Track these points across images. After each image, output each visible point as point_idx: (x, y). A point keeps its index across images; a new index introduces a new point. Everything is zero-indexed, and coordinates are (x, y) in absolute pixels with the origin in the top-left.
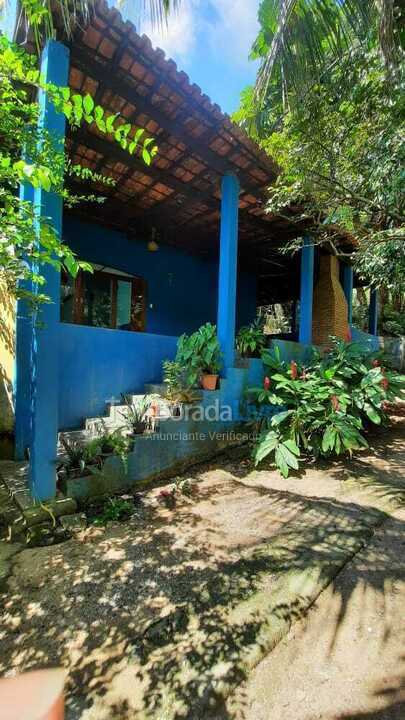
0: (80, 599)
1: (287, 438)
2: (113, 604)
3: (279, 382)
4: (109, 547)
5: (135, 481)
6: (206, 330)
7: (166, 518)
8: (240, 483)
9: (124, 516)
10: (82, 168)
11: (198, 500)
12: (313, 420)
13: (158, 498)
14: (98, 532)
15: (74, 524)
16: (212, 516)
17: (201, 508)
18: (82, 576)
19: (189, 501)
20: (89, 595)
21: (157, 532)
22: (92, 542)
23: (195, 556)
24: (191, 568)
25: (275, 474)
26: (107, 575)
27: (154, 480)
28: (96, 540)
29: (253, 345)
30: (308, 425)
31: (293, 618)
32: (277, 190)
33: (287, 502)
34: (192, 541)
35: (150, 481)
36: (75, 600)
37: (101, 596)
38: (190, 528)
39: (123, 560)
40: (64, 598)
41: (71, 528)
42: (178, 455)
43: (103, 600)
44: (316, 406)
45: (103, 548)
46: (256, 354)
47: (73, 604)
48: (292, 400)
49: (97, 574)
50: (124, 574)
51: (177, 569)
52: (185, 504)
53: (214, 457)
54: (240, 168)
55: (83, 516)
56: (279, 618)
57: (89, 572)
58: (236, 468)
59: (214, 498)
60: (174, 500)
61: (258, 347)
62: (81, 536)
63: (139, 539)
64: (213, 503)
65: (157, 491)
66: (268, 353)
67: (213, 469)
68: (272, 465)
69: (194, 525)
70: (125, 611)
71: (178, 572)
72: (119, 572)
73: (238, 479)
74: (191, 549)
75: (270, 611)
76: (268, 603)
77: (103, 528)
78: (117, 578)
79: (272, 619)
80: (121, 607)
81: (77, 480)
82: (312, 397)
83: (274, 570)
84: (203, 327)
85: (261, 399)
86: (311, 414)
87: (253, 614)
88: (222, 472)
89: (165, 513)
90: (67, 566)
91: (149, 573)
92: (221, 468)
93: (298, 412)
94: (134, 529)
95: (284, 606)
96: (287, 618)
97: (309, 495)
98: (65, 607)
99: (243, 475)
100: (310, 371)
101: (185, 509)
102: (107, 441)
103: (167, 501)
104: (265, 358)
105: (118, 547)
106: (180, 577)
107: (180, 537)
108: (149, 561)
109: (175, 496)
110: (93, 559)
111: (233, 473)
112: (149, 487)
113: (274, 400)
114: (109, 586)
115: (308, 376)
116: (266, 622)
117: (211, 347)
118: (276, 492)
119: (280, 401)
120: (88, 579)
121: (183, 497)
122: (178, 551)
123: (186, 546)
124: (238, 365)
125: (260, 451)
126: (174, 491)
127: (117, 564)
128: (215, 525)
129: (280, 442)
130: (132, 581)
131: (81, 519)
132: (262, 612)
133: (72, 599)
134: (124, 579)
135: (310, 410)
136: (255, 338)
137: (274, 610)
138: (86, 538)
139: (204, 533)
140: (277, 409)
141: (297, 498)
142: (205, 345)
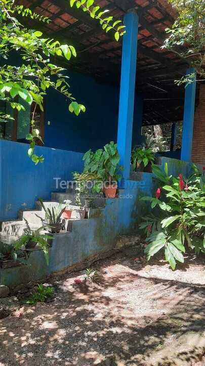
0: (31, 354)
1: (174, 238)
2: (57, 357)
3: (168, 192)
4: (43, 321)
5: (52, 273)
6: (109, 148)
7: (83, 300)
8: (137, 275)
9: (49, 299)
10: (25, 8)
11: (106, 287)
12: (196, 223)
13: (73, 285)
14: (29, 311)
15: (9, 305)
16: (120, 297)
17: (110, 293)
18: (27, 340)
19: (99, 287)
20: (37, 352)
21: (78, 309)
22: (28, 317)
23: (112, 324)
24: (112, 332)
25: (165, 268)
26: (47, 339)
27: (67, 273)
28: (30, 316)
29: (146, 161)
30: (193, 227)
31: (193, 360)
32: (173, 31)
33: (177, 288)
34: (109, 315)
35: (64, 273)
36: (27, 356)
37: (46, 352)
38: (104, 306)
39: (57, 329)
40: (18, 356)
41: (7, 308)
42: (86, 252)
43: (49, 354)
44: (199, 212)
45: (37, 321)
46: (148, 169)
47: (26, 358)
48: (178, 207)
49: (39, 338)
50: (60, 337)
51: (101, 333)
52: (96, 289)
53: (113, 255)
54: (139, 6)
55: (16, 299)
56: (182, 360)
57: (32, 337)
58: (132, 263)
59: (118, 285)
60: (87, 287)
61: (149, 163)
62: (17, 313)
63: (65, 314)
64: (119, 289)
65: (72, 281)
66: (158, 168)
67: (114, 264)
68: (161, 261)
69: (107, 304)
70: (67, 361)
71: (101, 335)
72: (56, 336)
73: (135, 272)
74: (108, 320)
75: (175, 356)
76: (173, 352)
77: (34, 308)
78: (56, 340)
79: (177, 361)
80: (63, 359)
81: (9, 270)
82: (195, 205)
83: (175, 332)
84: (107, 145)
85: (153, 206)
86: (195, 219)
87: (163, 359)
88: (121, 266)
89: (81, 296)
90: (12, 334)
91: (80, 336)
92: (120, 263)
93: (184, 216)
94: (59, 308)
95: (185, 353)
96: (188, 360)
97: (194, 282)
98: (19, 361)
99: (138, 269)
100: (192, 184)
101: (97, 293)
102: (31, 239)
103: (81, 288)
104: (156, 172)
105: (50, 320)
106: (104, 338)
107: (99, 313)
108: (77, 328)
109: (87, 283)
110: (32, 329)
111: (131, 267)
112: (64, 278)
113: (164, 207)
114: (50, 345)
115: (190, 188)
116: (174, 363)
117: (115, 162)
118: (167, 281)
119: (169, 208)
120: (32, 342)
121: (93, 284)
122: (99, 322)
123: (104, 318)
124: (132, 178)
125: (152, 248)
126: (85, 280)
127: (53, 332)
128: (123, 303)
129: (169, 241)
130: (67, 342)
131: (14, 301)
132: (169, 357)
133: (24, 355)
134: (61, 341)
135: (193, 216)
136: (148, 155)
137: (178, 356)
138: (21, 315)
139: (116, 309)
140: (166, 215)
141: (184, 285)
142: (108, 160)
